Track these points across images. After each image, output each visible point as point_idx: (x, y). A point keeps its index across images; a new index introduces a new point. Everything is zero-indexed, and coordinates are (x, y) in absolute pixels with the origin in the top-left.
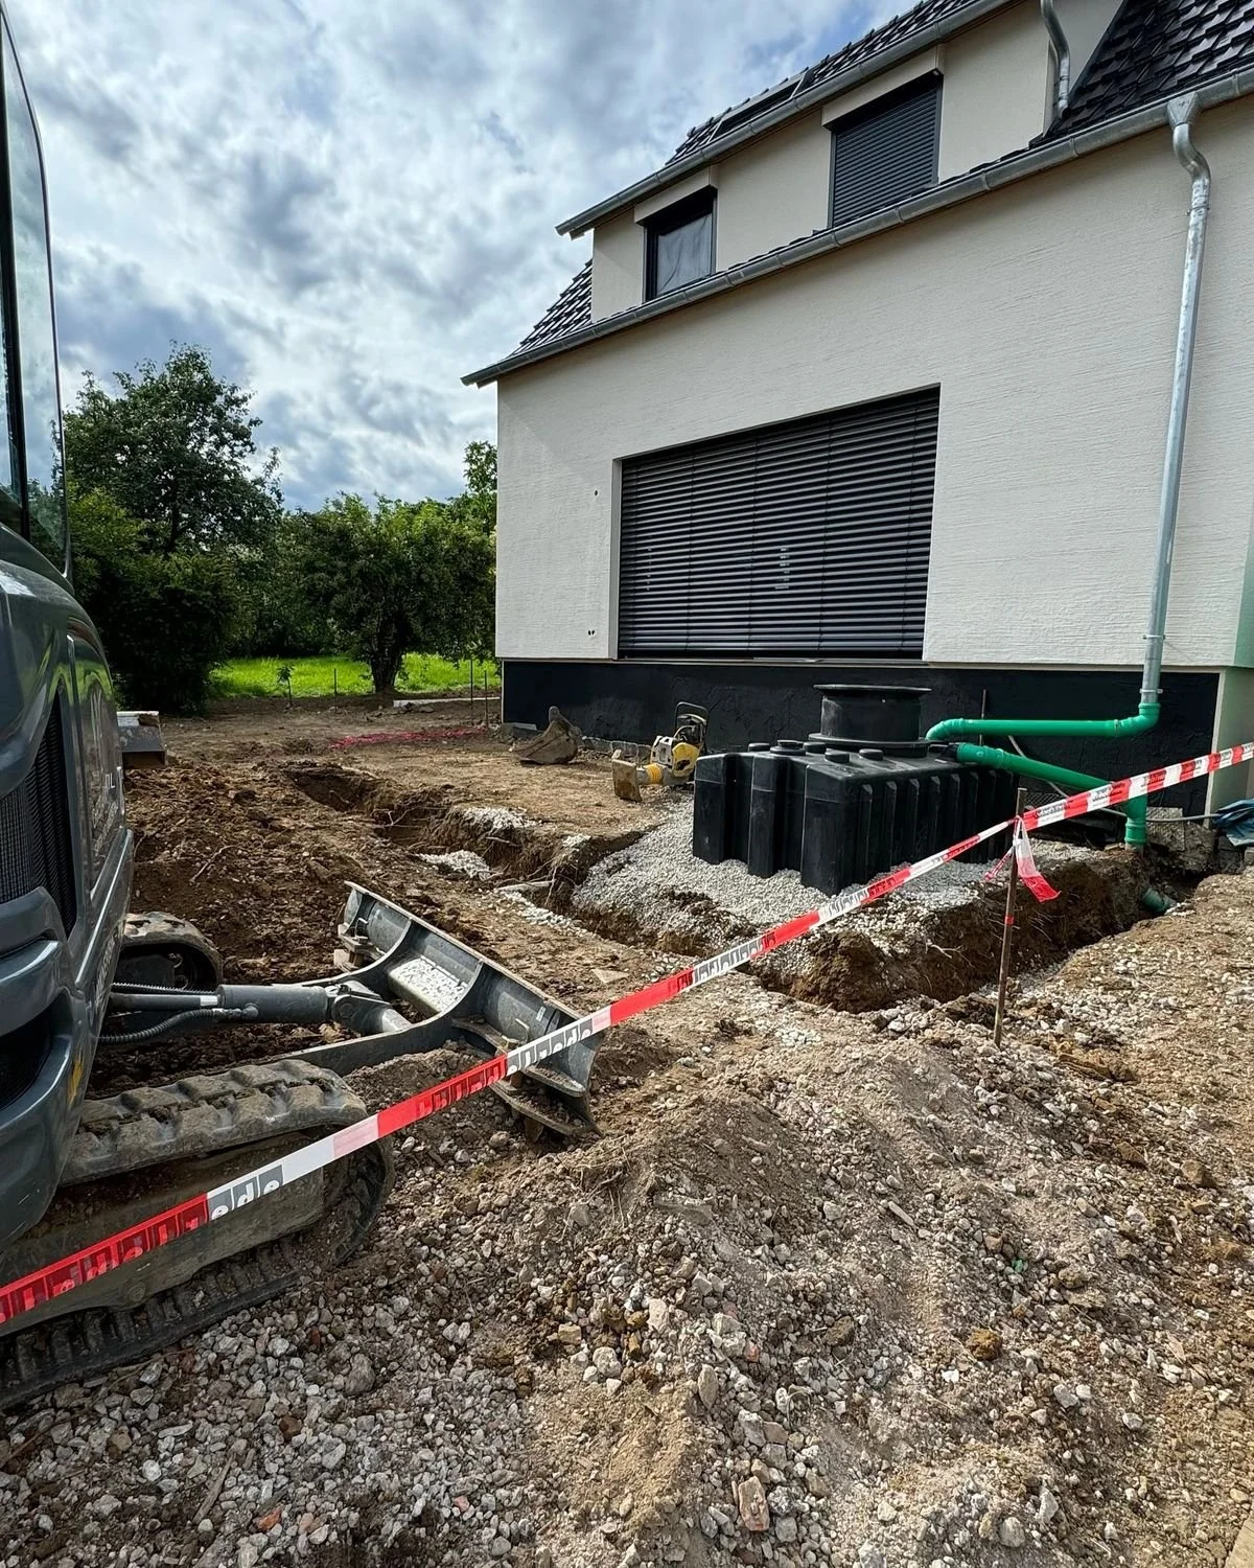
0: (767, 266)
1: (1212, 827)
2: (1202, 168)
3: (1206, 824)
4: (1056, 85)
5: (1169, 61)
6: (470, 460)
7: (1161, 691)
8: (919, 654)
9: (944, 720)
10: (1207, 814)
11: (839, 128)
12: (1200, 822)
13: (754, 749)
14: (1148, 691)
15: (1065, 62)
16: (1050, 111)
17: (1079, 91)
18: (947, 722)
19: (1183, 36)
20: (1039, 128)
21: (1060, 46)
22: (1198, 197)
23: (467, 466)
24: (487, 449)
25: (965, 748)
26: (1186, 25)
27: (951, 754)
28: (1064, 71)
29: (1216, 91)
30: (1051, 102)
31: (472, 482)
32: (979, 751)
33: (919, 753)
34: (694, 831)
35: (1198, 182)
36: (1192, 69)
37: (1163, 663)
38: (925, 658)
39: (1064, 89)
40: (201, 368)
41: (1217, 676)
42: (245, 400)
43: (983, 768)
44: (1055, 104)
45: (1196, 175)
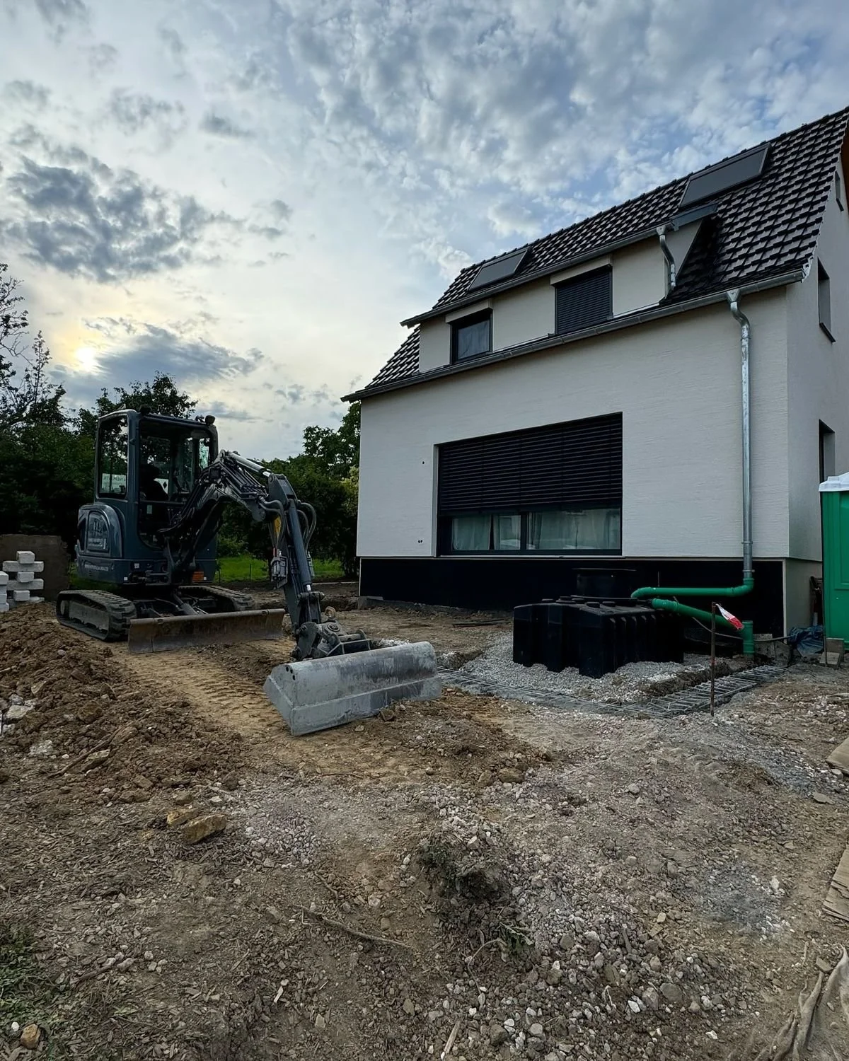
0: (527, 350)
1: (788, 643)
2: (744, 320)
3: (785, 642)
4: (669, 276)
5: (722, 268)
6: (306, 437)
7: (753, 571)
8: (620, 552)
9: (640, 587)
10: (785, 635)
11: (558, 286)
12: (782, 640)
13: (545, 602)
14: (748, 570)
15: (673, 266)
16: (667, 288)
17: (679, 278)
18: (642, 589)
19: (728, 257)
20: (662, 294)
21: (670, 259)
22: (745, 334)
23: (305, 441)
24: (317, 430)
25: (656, 601)
26: (729, 252)
27: (649, 605)
28: (672, 270)
29: (747, 289)
30: (667, 283)
31: (307, 450)
32: (665, 602)
33: (632, 604)
34: (514, 647)
35: (745, 327)
36: (734, 274)
37: (754, 556)
38: (624, 554)
39: (673, 278)
40: (170, 386)
41: (781, 563)
42: (193, 404)
43: (668, 612)
44: (669, 284)
45: (743, 324)
